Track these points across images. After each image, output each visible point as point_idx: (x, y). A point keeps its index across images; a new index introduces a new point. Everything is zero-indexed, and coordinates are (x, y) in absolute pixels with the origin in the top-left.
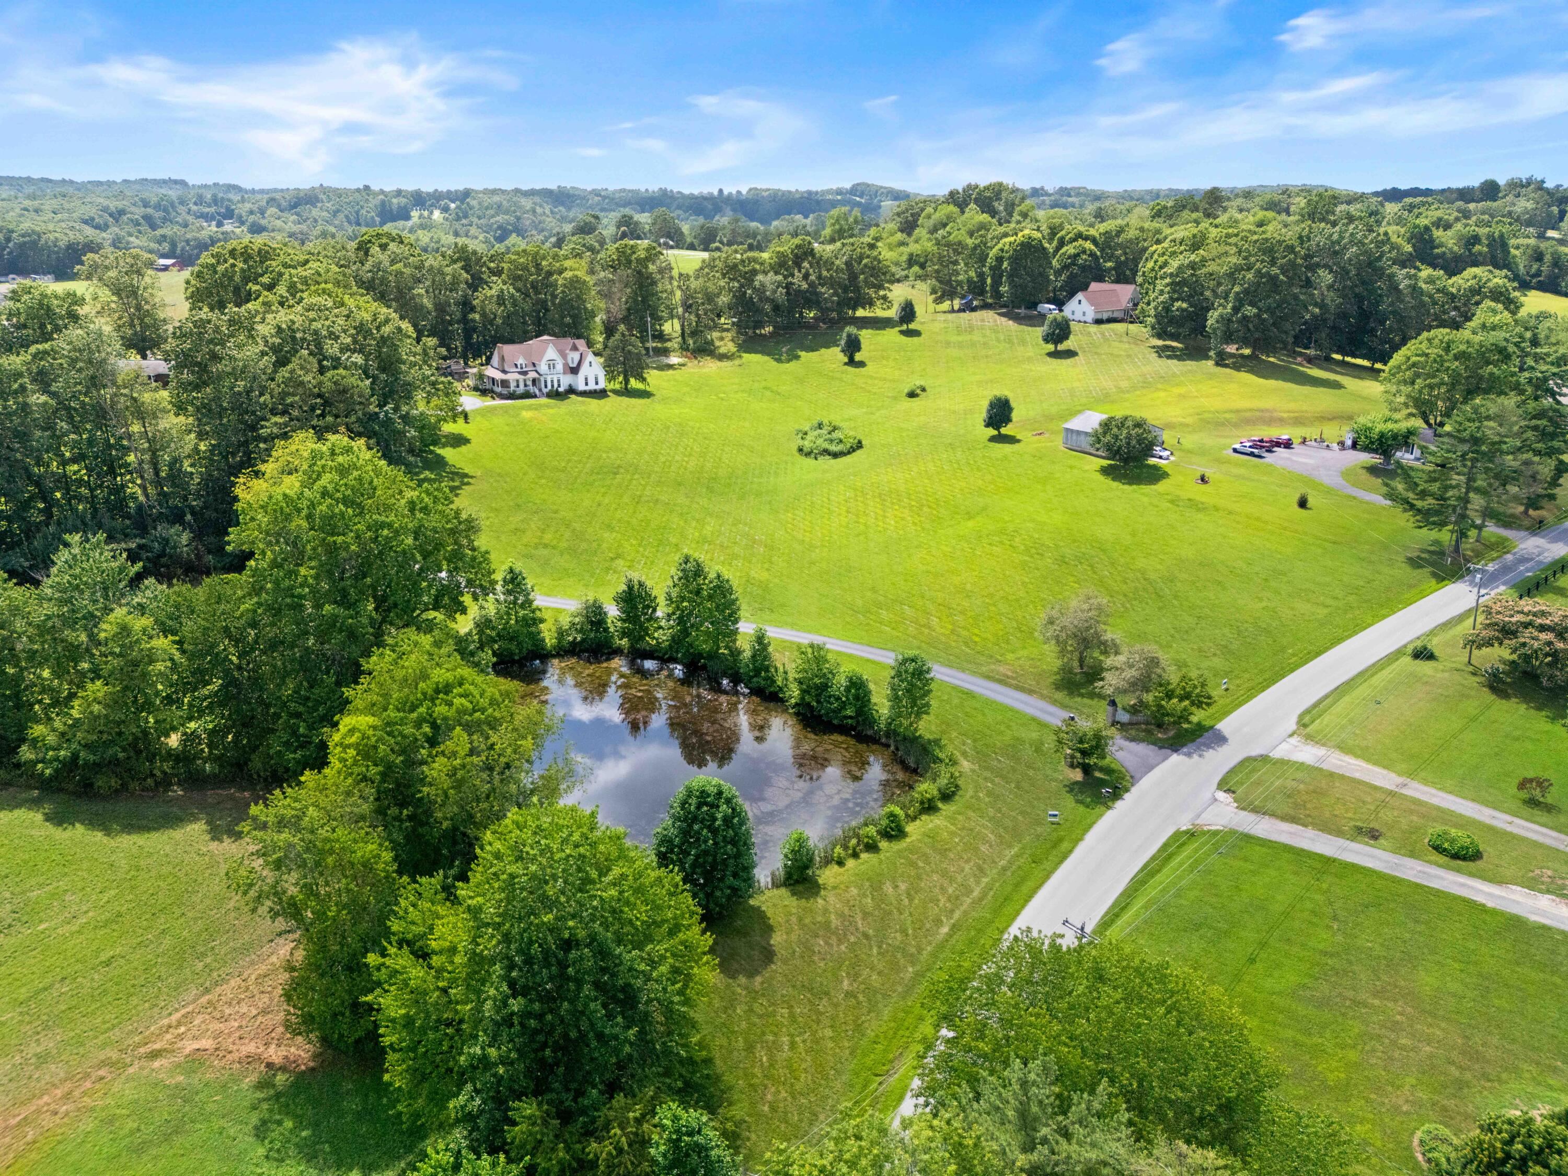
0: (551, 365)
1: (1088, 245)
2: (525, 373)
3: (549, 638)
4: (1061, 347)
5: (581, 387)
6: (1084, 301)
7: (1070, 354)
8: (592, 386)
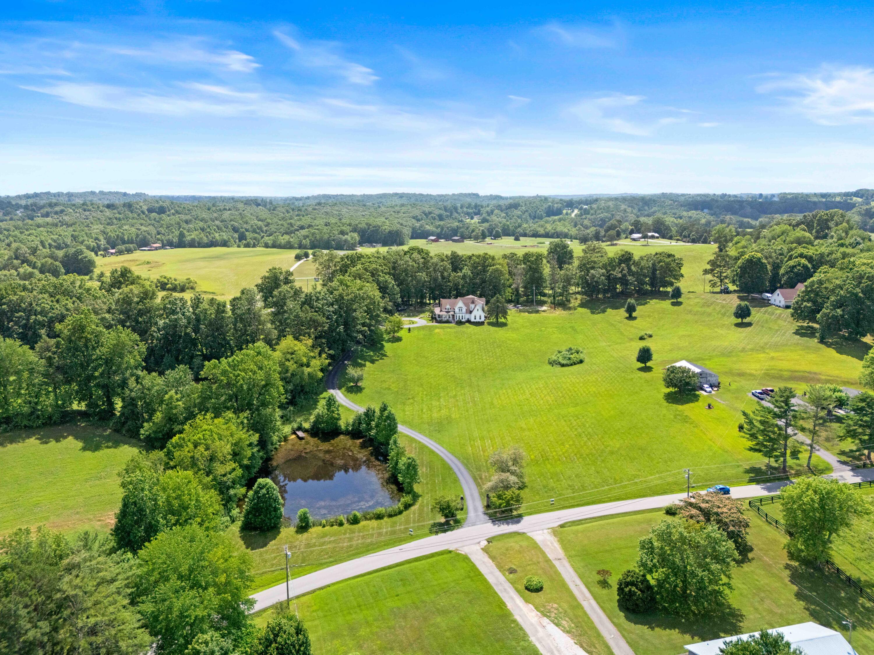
0: (460, 309)
1: (803, 261)
2: (449, 312)
3: (342, 424)
4: (745, 321)
5: (473, 320)
6: (780, 295)
7: (749, 324)
8: (478, 320)
